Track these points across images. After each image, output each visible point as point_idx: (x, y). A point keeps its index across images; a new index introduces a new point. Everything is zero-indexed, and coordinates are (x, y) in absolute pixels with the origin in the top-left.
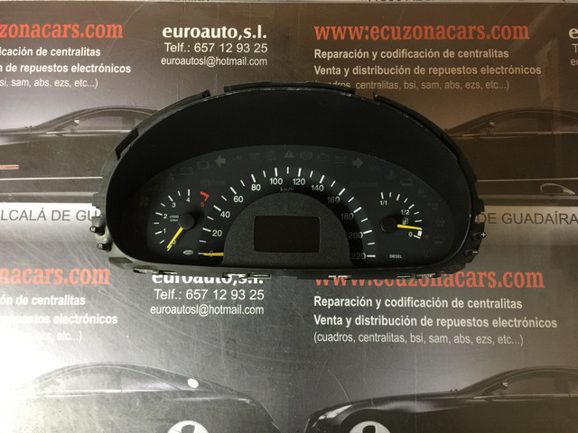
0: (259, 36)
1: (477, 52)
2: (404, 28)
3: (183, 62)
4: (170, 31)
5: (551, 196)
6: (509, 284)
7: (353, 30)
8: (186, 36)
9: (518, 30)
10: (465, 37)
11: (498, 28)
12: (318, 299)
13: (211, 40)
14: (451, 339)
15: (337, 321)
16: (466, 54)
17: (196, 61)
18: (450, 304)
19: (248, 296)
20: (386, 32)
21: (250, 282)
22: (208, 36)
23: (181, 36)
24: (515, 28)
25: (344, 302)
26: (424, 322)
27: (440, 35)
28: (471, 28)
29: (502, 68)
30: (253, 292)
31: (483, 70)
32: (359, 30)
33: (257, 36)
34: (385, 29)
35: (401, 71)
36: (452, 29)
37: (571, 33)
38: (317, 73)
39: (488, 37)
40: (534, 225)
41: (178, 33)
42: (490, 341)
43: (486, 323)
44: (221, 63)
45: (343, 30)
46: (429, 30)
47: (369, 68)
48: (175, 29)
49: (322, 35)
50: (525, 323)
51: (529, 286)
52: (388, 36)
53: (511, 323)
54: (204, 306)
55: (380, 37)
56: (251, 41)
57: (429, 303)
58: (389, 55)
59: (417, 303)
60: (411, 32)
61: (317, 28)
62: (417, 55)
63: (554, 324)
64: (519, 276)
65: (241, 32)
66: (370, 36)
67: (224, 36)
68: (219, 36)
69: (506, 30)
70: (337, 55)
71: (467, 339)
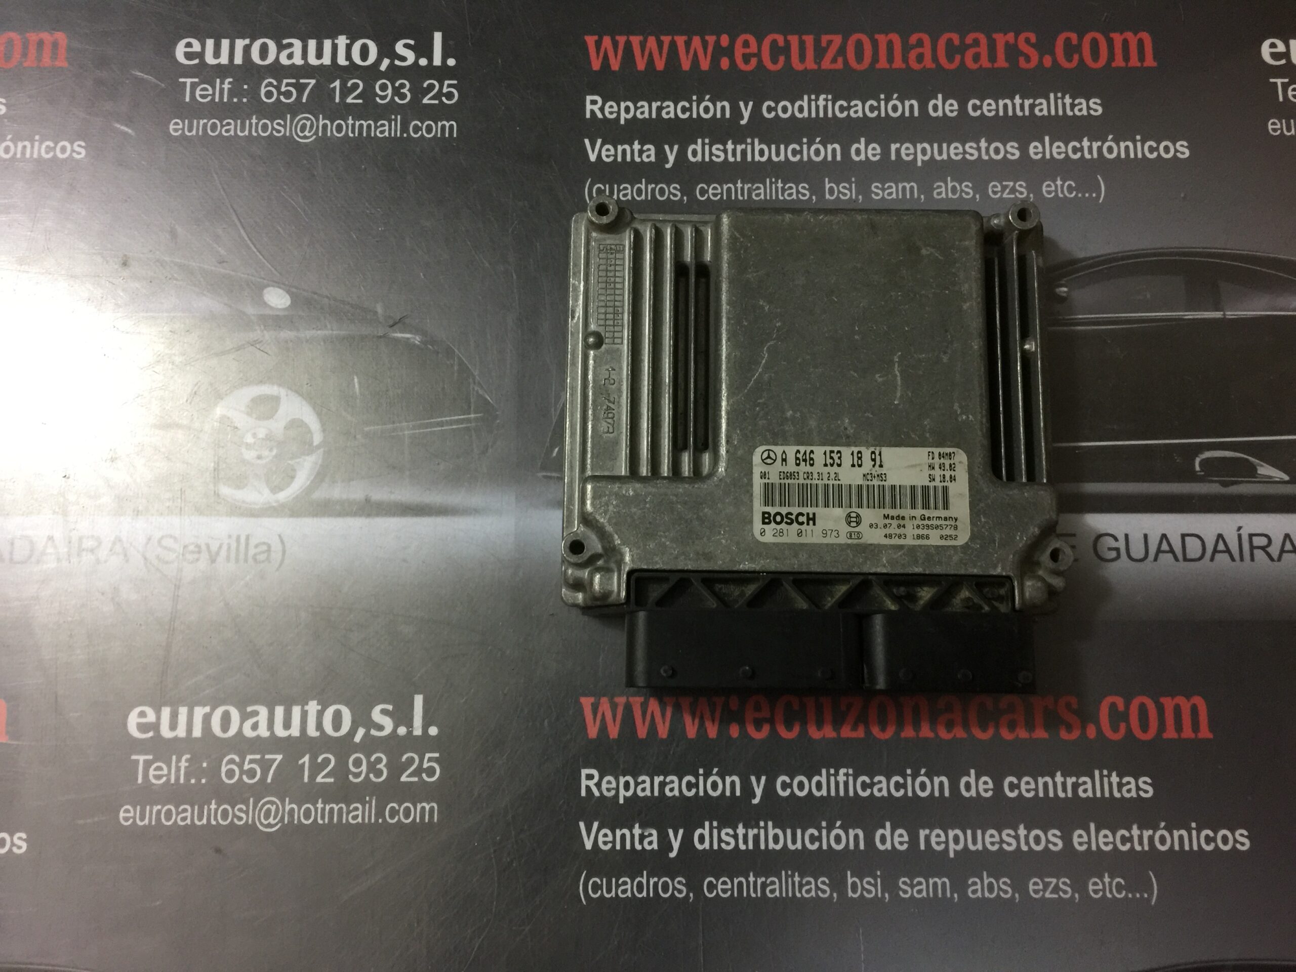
0: (437, 61)
1: (1018, 100)
2: (825, 39)
3: (230, 128)
4: (197, 47)
5: (1225, 484)
6: (1115, 729)
7: (688, 44)
8: (238, 60)
9: (1126, 42)
10: (985, 62)
11: (1074, 37)
12: (590, 777)
13: (307, 70)
14: (960, 885)
15: (642, 838)
16: (989, 107)
17: (265, 128)
18: (954, 786)
19: (396, 769)
20: (776, 51)
21: (402, 731)
22: (298, 61)
23: (224, 60)
24: (1118, 38)
25: (663, 785)
26: (883, 839)
27: (920, 58)
28: (1001, 39)
29: (1086, 143)
30: (411, 761)
31: (1035, 150)
32: (705, 45)
33: (430, 59)
34: (774, 42)
35: (817, 152)
36: (950, 41)
37: (1266, 51)
38: (593, 158)
39: (1048, 61)
40: (1182, 564)
41: (217, 54)
42: (1067, 892)
43: (1054, 840)
44: (332, 131)
45: (660, 44)
46: (890, 44)
47: (730, 146)
48: (210, 43)
49: (606, 57)
50: (1163, 840)
51: (1170, 733)
52: (782, 59)
53: (1124, 840)
54: (270, 802)
55: (760, 63)
56: (415, 73)
57: (898, 786)
58: (786, 109)
59: (864, 786)
60: (842, 51)
61: (590, 40)
62: (859, 109)
63: (1241, 840)
64: (1142, 707)
65: (386, 50)
66: (733, 63)
67: (342, 61)
68: (327, 60)
69: (1095, 43)
70: (645, 110)
71: (1004, 888)
